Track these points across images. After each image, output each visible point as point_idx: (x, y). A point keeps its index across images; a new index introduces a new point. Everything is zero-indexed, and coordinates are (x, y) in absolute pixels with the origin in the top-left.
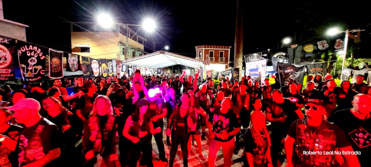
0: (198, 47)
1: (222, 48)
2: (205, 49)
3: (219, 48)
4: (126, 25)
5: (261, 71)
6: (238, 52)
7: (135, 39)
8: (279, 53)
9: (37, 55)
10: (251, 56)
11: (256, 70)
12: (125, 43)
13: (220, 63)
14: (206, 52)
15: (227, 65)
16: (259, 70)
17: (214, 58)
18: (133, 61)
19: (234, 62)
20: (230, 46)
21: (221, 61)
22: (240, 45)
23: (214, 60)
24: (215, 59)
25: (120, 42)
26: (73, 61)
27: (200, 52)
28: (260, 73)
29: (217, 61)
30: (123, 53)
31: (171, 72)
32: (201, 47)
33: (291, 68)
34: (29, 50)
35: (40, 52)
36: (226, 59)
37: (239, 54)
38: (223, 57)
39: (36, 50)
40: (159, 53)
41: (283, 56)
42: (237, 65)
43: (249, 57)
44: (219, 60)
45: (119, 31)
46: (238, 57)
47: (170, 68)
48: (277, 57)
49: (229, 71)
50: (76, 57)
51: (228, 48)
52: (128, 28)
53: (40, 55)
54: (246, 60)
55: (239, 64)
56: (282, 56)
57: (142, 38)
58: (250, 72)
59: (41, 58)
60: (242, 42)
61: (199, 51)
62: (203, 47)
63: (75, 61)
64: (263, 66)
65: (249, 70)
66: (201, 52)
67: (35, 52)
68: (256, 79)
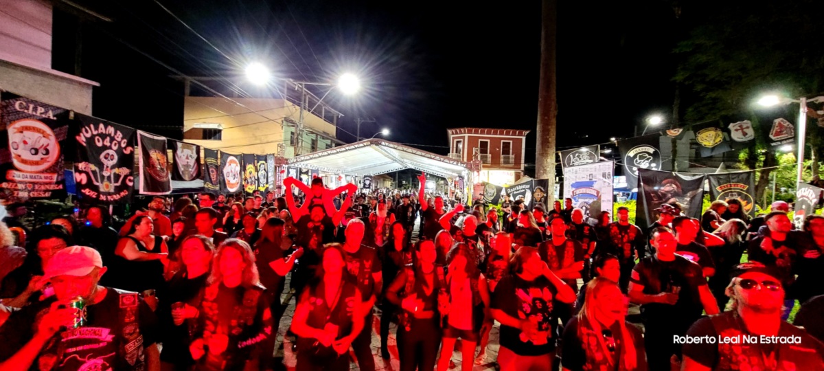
0: (454, 131)
1: (506, 135)
2: (469, 137)
3: (501, 133)
4: (301, 84)
5: (601, 189)
6: (545, 143)
7: (317, 113)
8: (640, 148)
9: (117, 145)
10: (576, 153)
11: (589, 184)
12: (297, 121)
13: (503, 168)
14: (472, 142)
15: (518, 171)
16: (596, 186)
17: (489, 155)
18: (311, 159)
19: (536, 166)
20: (526, 130)
21: (505, 163)
22: (550, 127)
23: (489, 160)
24: (492, 158)
25: (287, 120)
26: (187, 158)
27: (458, 142)
28: (598, 192)
29: (495, 164)
30: (292, 143)
31: (394, 186)
32: (460, 131)
33: (671, 183)
34: (98, 135)
35: (122, 139)
36: (515, 159)
37: (548, 147)
38: (509, 154)
39: (113, 135)
40: (369, 143)
41: (649, 154)
42: (544, 173)
43: (571, 156)
44: (502, 160)
45: (286, 96)
46: (544, 154)
47: (392, 175)
48: (635, 156)
49: (524, 186)
50: (192, 150)
51: (520, 134)
52: (305, 89)
53: (123, 145)
54: (563, 161)
55: (548, 169)
56: (647, 155)
57: (333, 110)
58: (574, 189)
59: (124, 150)
60: (554, 121)
61: (455, 140)
62: (465, 131)
63: (190, 158)
64: (604, 175)
65: (572, 186)
66: (460, 142)
67: (112, 139)
68: (590, 205)
